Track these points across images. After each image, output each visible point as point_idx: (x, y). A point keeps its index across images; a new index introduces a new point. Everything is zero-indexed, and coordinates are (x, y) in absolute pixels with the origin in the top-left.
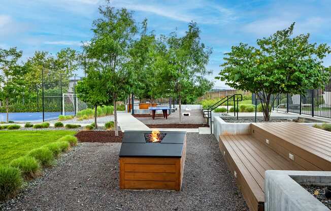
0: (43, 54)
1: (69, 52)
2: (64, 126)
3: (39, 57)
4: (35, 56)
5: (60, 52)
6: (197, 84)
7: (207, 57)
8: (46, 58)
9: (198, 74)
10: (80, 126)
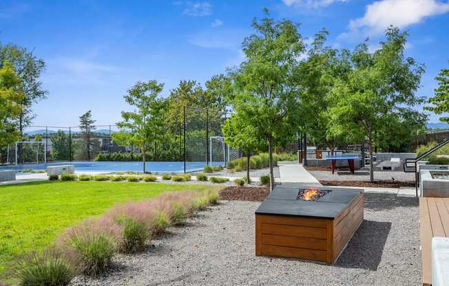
0: (191, 84)
1: (222, 80)
2: (208, 179)
3: (185, 87)
4: (179, 87)
5: (210, 81)
6: (402, 120)
7: (417, 79)
8: (193, 88)
9: (403, 105)
10: (228, 180)
